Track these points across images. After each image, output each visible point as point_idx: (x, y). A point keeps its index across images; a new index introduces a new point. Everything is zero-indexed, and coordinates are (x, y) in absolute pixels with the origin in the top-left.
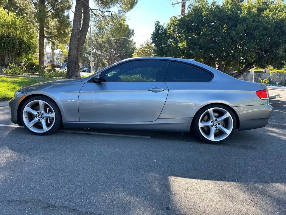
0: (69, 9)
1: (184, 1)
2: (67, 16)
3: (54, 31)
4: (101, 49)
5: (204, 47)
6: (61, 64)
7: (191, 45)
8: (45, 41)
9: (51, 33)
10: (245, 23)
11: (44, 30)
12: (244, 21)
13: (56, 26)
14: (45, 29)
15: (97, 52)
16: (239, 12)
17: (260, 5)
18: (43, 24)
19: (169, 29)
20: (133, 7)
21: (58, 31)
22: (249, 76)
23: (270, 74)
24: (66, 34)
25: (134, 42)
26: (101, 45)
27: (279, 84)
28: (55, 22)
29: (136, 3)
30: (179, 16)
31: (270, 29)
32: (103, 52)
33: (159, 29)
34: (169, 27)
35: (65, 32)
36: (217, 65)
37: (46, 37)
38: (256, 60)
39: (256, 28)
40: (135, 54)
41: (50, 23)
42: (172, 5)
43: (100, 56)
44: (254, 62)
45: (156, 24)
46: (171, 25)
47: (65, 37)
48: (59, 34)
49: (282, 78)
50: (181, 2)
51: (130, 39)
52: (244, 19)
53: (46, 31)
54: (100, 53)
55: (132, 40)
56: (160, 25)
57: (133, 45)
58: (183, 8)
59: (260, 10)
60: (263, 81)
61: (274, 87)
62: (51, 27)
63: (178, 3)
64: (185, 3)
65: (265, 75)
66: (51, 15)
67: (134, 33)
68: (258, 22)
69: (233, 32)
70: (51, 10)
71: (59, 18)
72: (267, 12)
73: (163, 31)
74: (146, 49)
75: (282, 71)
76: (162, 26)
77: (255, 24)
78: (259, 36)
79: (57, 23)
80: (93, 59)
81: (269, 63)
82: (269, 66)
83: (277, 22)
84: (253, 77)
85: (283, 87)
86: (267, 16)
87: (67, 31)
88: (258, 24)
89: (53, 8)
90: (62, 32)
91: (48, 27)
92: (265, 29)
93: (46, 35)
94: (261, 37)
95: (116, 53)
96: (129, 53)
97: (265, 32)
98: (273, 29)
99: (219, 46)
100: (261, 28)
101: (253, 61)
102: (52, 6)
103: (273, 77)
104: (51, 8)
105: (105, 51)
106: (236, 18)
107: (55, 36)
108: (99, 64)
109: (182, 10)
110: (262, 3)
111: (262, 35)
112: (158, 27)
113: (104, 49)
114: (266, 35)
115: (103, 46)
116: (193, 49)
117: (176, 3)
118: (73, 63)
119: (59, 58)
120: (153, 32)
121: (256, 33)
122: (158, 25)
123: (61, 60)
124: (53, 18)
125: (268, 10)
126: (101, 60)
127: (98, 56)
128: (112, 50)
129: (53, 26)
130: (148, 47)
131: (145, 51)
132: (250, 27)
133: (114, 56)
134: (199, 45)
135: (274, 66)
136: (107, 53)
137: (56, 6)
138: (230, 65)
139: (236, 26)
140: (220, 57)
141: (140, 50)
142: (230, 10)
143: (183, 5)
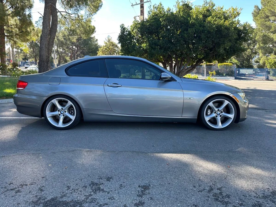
0: (31, 8)
1: (142, 3)
2: (28, 15)
3: (16, 30)
4: (62, 46)
5: (163, 47)
6: (20, 62)
7: (153, 46)
8: (5, 40)
9: (12, 31)
10: (194, 28)
11: (4, 29)
12: (193, 26)
13: (17, 25)
14: (5, 27)
15: (58, 49)
16: (189, 18)
17: (205, 12)
18: (3, 23)
19: (133, 31)
20: (98, 10)
21: (19, 30)
22: (201, 69)
23: (218, 66)
24: (29, 33)
25: (96, 39)
26: (62, 42)
27: (226, 75)
28: (15, 20)
29: (101, 6)
30: (138, 16)
31: (212, 32)
32: (64, 50)
33: (124, 31)
34: (132, 29)
35: (27, 31)
36: (174, 61)
37: (6, 36)
38: (204, 57)
39: (203, 31)
40: (99, 51)
41: (10, 22)
42: (132, 6)
43: (62, 53)
44: (203, 58)
45: (121, 27)
46: (134, 27)
47: (27, 35)
48: (21, 32)
49: (228, 70)
50: (140, 4)
51: (92, 36)
52: (193, 25)
53: (7, 30)
54: (61, 50)
55: (94, 37)
56: (125, 28)
57: (95, 42)
58: (142, 9)
59: (205, 16)
60: (212, 73)
61: (222, 78)
62: (11, 25)
63: (137, 4)
64: (143, 4)
65: (215, 68)
66: (11, 13)
67: (95, 30)
68: (204, 27)
69: (186, 36)
70: (10, 8)
71: (20, 16)
72: (209, 19)
73: (128, 33)
74: (110, 47)
75: (228, 64)
76: (127, 29)
77: (201, 28)
78: (205, 38)
79: (18, 22)
80: (56, 56)
81: (214, 59)
82: (215, 61)
83: (217, 27)
84: (205, 69)
85: (229, 77)
86: (210, 22)
87: (28, 30)
88: (204, 28)
89: (12, 7)
90: (24, 30)
91: (8, 26)
92: (209, 32)
93: (6, 34)
94: (206, 39)
95: (78, 50)
96: (91, 50)
97: (209, 35)
98: (214, 32)
99: (175, 46)
100: (206, 32)
101: (201, 57)
102: (11, 4)
103: (221, 69)
104: (11, 6)
105: (67, 48)
106: (187, 23)
107: (17, 34)
108: (61, 61)
109: (141, 11)
110: (206, 10)
111: (207, 37)
112: (123, 29)
113: (65, 46)
114: (210, 37)
115: (64, 43)
116: (154, 49)
117: (136, 4)
118: (44, 62)
119: (18, 56)
120: (119, 34)
121: (203, 36)
122: (123, 27)
123: (20, 58)
124: (13, 17)
125: (210, 17)
126: (63, 57)
127: (60, 53)
128: (74, 47)
129: (13, 24)
130: (112, 45)
131: (109, 49)
132: (198, 31)
133: (76, 53)
134: (159, 46)
135: (218, 61)
136: (69, 50)
137: (16, 5)
138: (184, 61)
139: (187, 30)
140: (176, 55)
141: (105, 47)
142: (182, 17)
143: (142, 7)
